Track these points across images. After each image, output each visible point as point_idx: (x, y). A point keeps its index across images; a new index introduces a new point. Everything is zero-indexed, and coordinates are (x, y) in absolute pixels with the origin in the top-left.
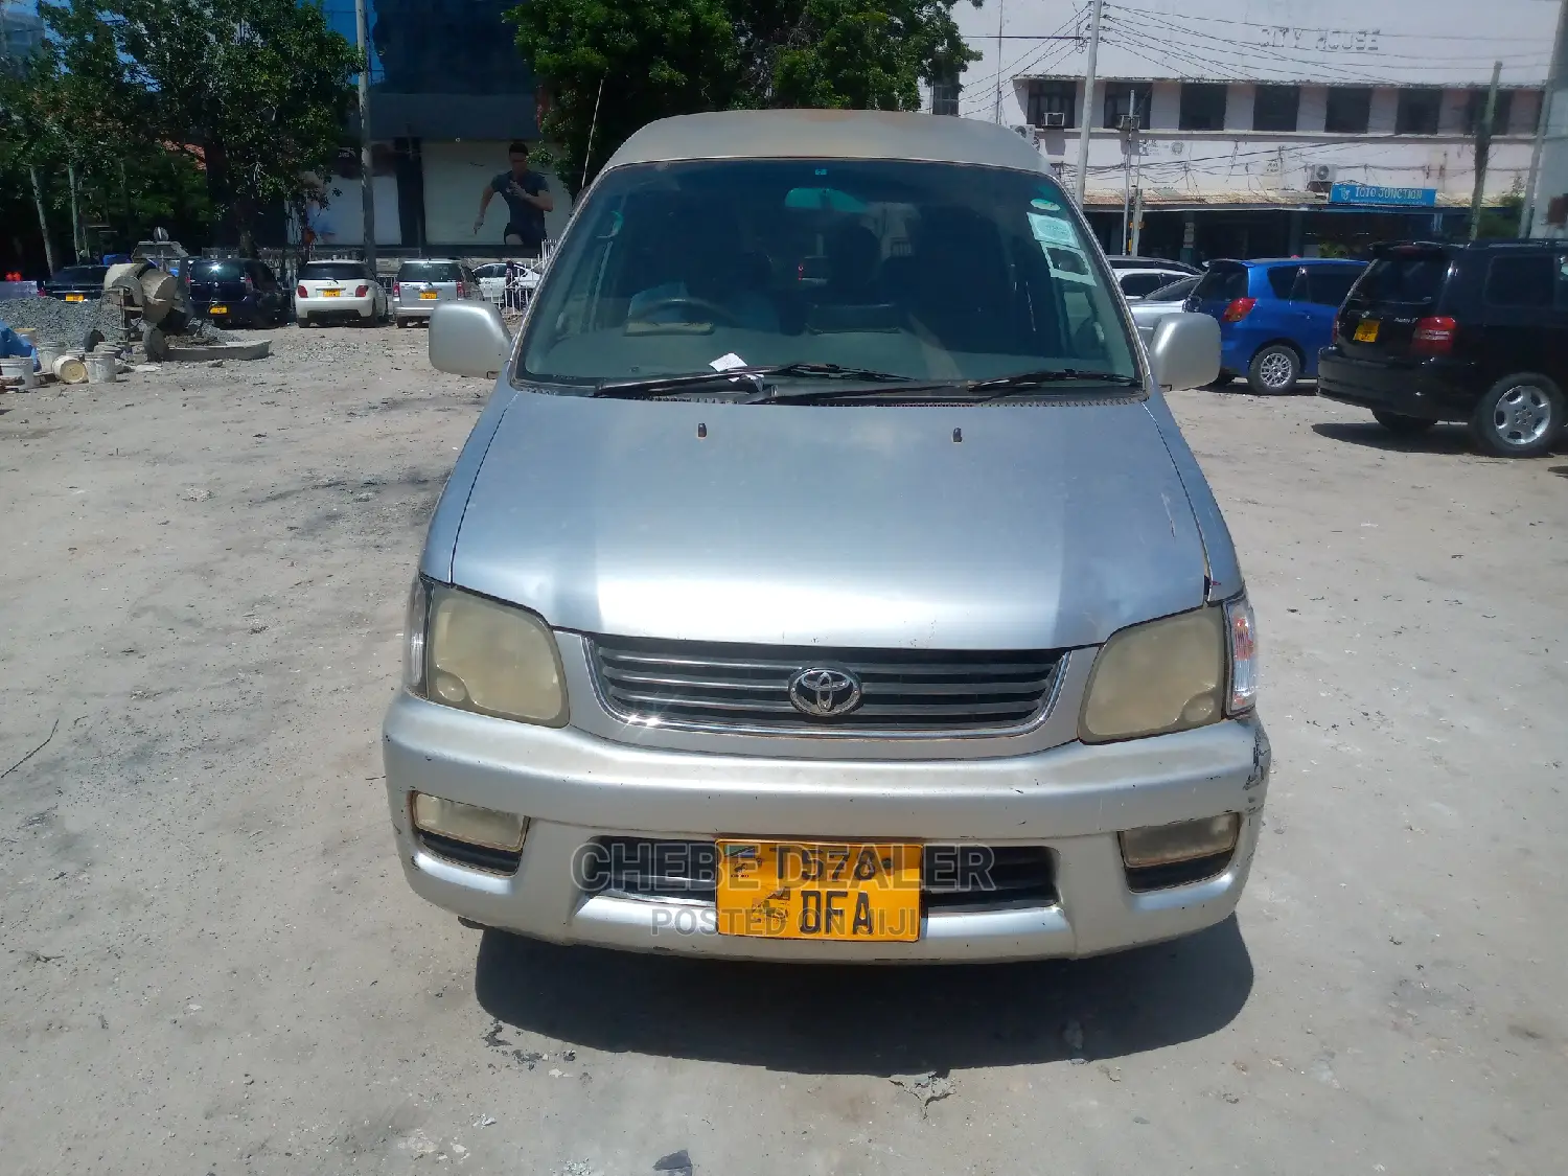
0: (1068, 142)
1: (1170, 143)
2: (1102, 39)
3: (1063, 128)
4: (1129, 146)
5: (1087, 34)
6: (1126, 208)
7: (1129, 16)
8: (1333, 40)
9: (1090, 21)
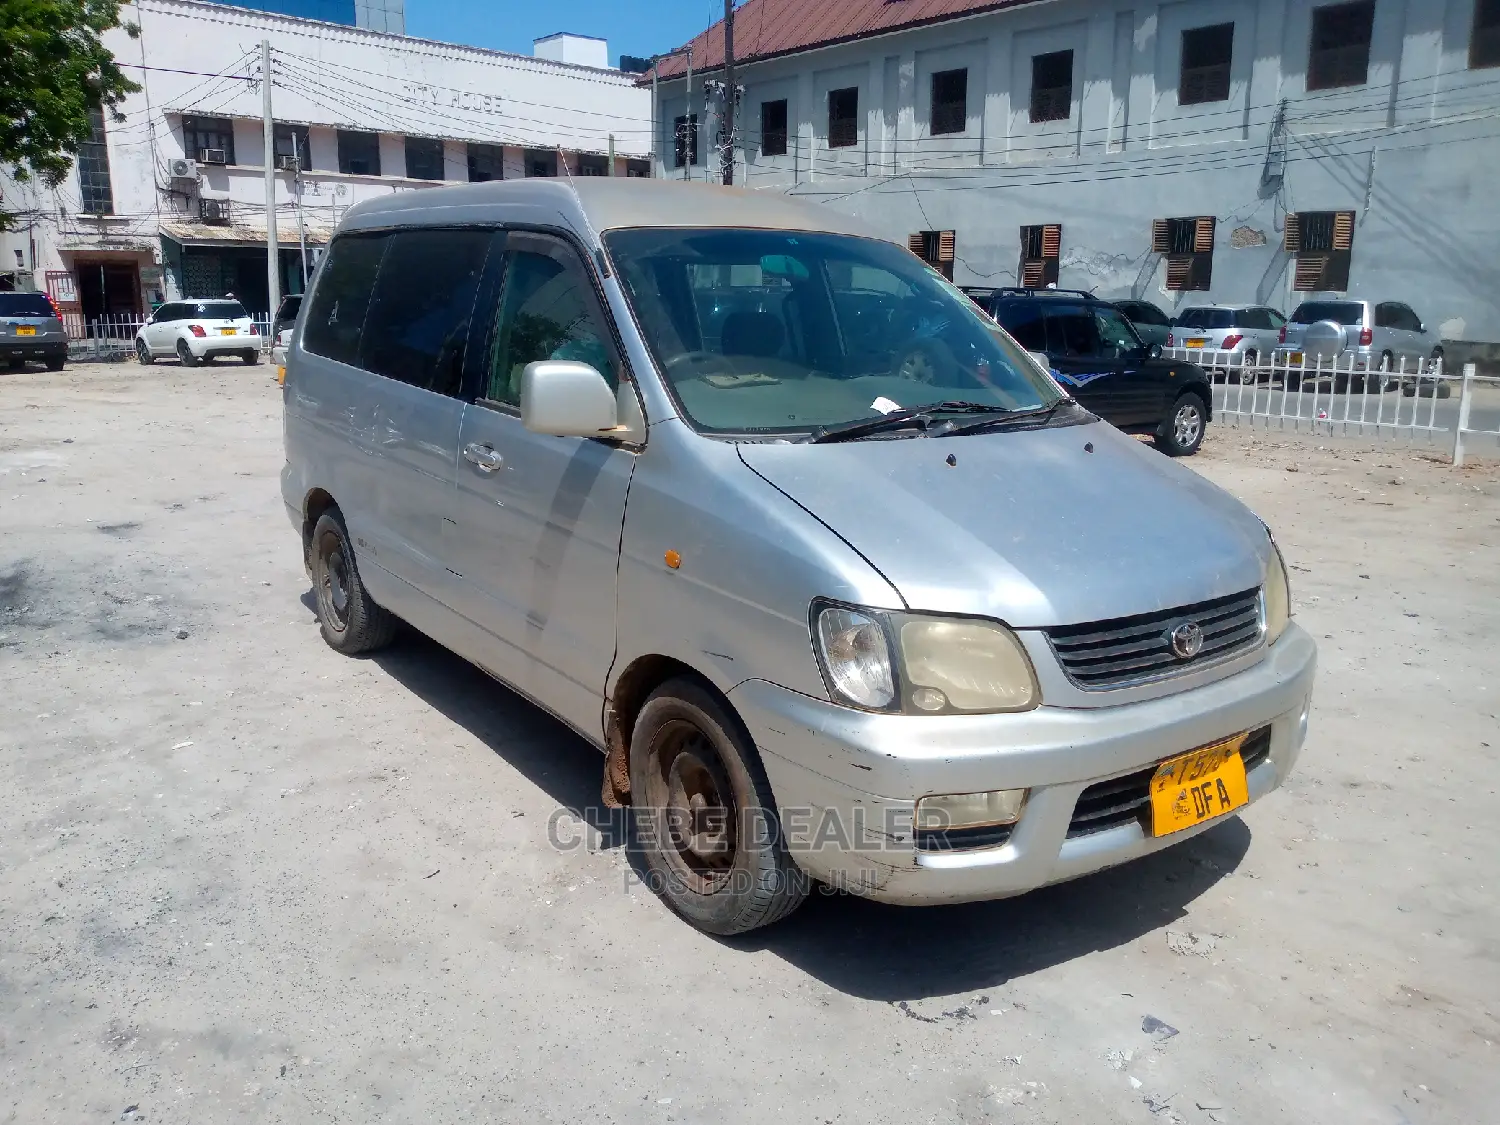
0: (232, 179)
1: (333, 185)
2: (274, 82)
3: (224, 165)
4: (296, 186)
5: (259, 76)
6: (303, 245)
7: (298, 63)
8: (465, 102)
9: (259, 63)
